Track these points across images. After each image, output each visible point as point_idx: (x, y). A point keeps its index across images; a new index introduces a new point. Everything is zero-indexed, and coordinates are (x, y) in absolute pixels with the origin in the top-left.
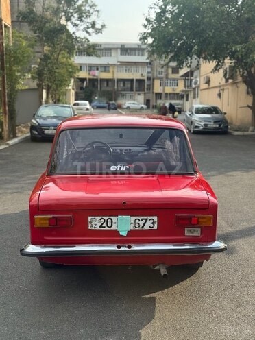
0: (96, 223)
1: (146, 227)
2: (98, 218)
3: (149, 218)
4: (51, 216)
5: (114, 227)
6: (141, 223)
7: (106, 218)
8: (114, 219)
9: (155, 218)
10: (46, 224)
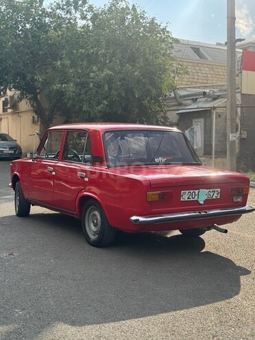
0: (185, 196)
1: (214, 197)
2: (187, 192)
3: (216, 190)
4: (159, 192)
5: (196, 198)
6: (211, 194)
7: (192, 191)
8: (197, 192)
9: (219, 190)
10: (156, 198)
